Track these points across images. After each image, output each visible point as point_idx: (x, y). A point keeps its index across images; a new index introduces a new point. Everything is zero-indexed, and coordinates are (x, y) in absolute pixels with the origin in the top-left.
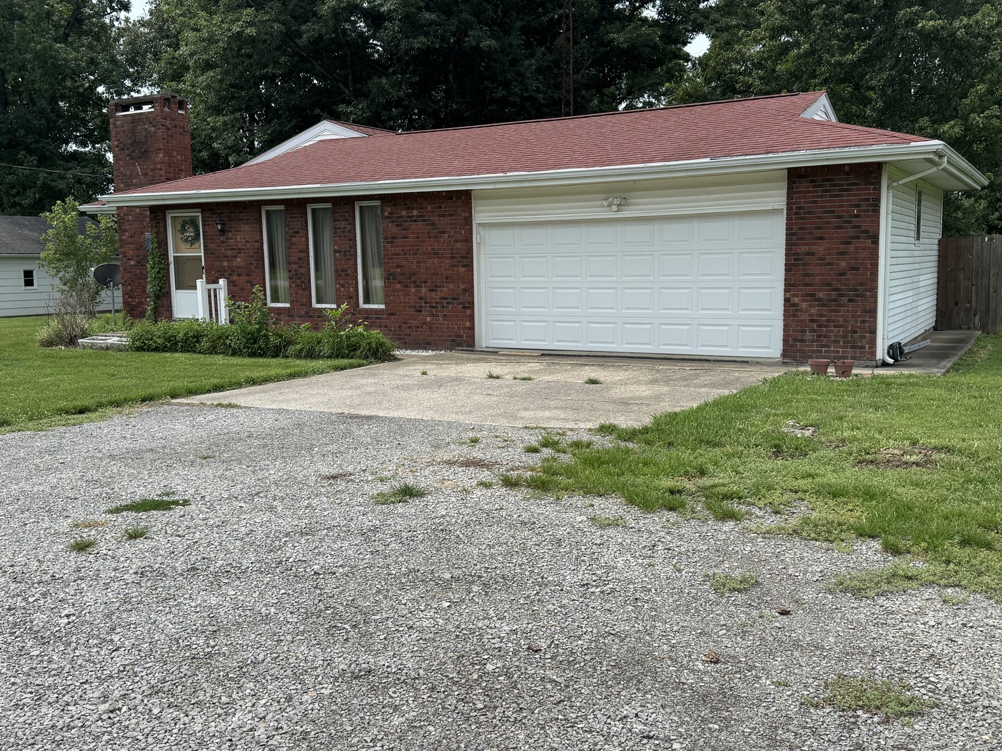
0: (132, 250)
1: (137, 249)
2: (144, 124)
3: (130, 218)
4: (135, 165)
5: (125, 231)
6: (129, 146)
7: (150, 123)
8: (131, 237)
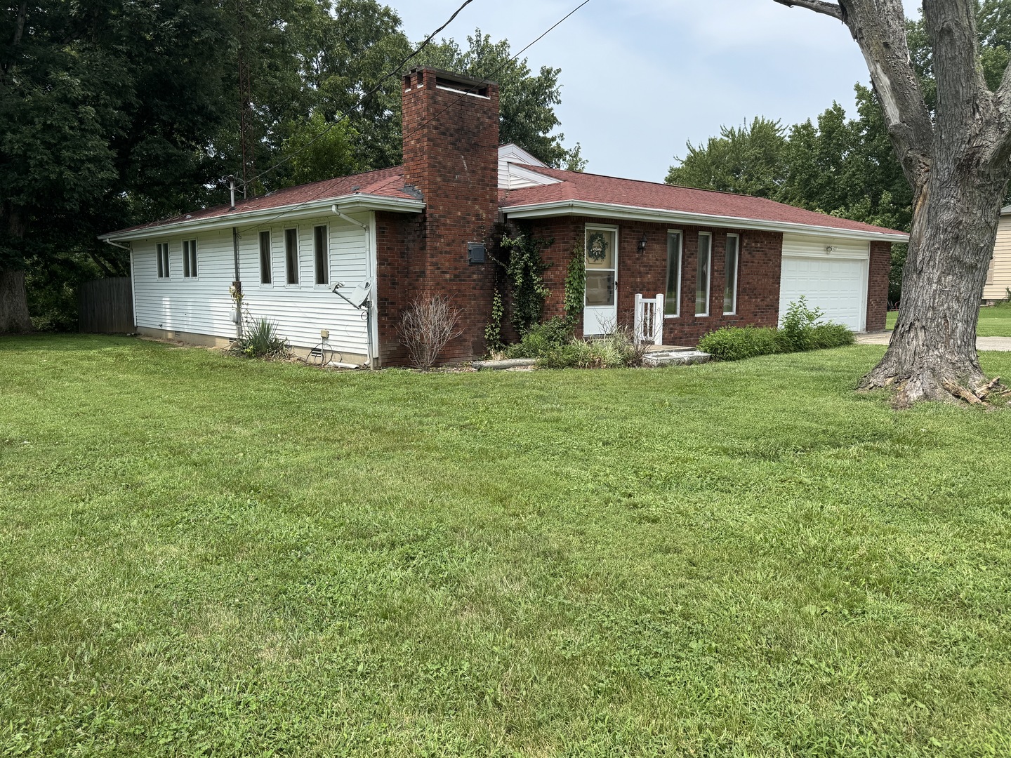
0: (449, 261)
1: (455, 260)
2: (477, 111)
3: (448, 222)
4: (459, 158)
5: (440, 236)
6: (452, 131)
7: (485, 112)
8: (448, 245)
